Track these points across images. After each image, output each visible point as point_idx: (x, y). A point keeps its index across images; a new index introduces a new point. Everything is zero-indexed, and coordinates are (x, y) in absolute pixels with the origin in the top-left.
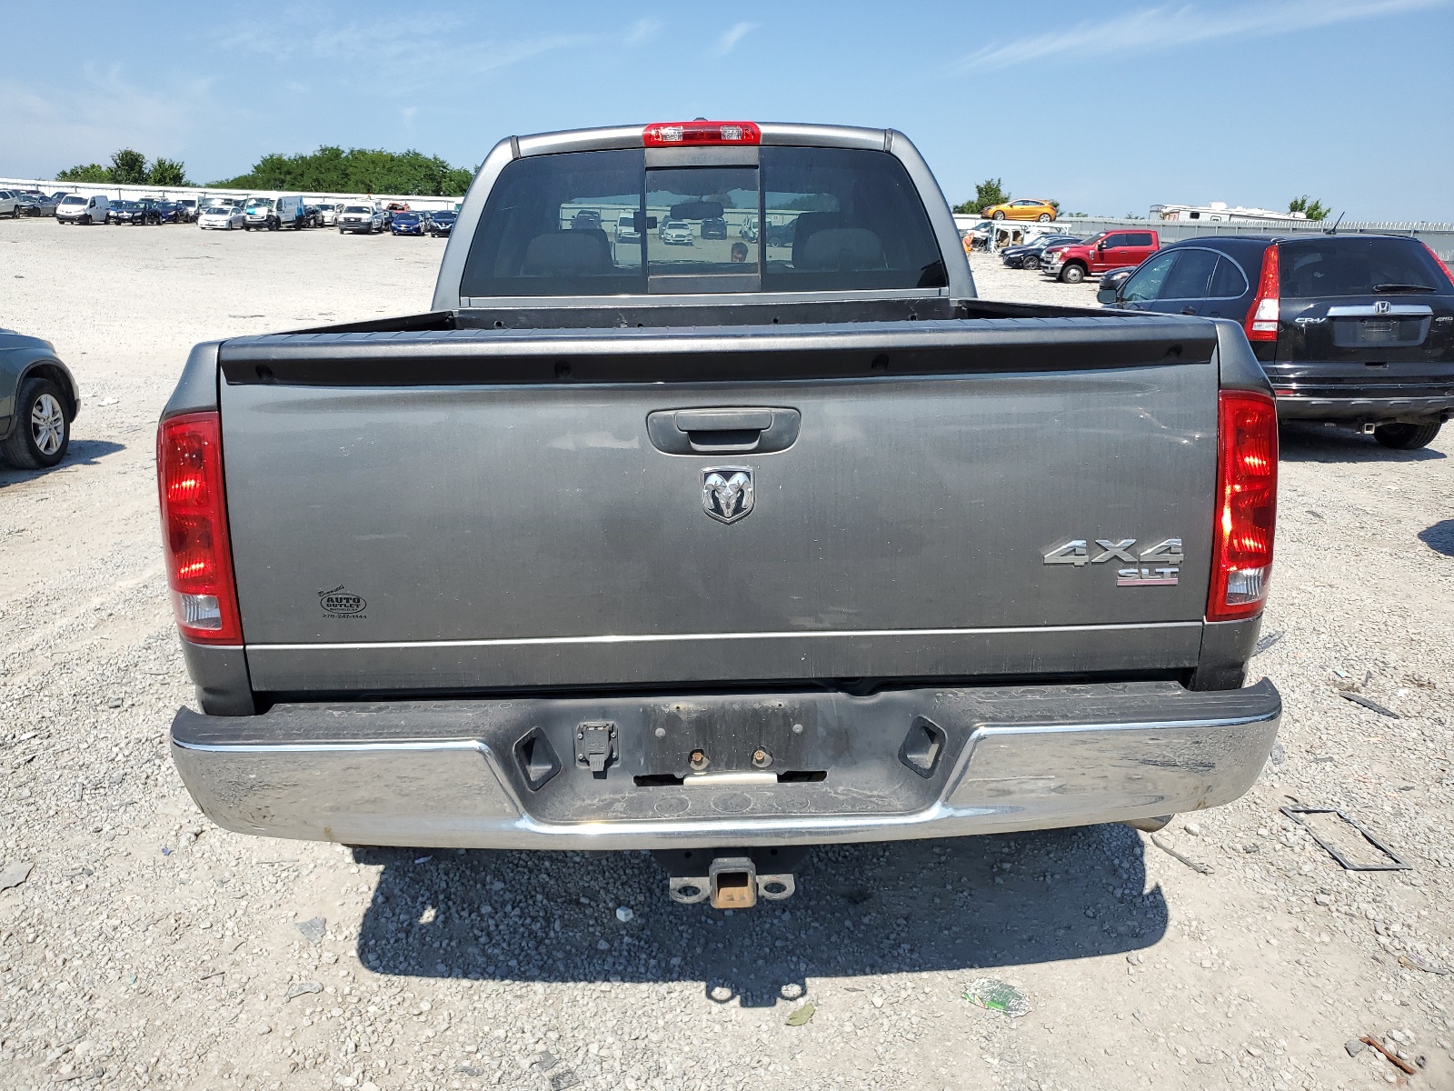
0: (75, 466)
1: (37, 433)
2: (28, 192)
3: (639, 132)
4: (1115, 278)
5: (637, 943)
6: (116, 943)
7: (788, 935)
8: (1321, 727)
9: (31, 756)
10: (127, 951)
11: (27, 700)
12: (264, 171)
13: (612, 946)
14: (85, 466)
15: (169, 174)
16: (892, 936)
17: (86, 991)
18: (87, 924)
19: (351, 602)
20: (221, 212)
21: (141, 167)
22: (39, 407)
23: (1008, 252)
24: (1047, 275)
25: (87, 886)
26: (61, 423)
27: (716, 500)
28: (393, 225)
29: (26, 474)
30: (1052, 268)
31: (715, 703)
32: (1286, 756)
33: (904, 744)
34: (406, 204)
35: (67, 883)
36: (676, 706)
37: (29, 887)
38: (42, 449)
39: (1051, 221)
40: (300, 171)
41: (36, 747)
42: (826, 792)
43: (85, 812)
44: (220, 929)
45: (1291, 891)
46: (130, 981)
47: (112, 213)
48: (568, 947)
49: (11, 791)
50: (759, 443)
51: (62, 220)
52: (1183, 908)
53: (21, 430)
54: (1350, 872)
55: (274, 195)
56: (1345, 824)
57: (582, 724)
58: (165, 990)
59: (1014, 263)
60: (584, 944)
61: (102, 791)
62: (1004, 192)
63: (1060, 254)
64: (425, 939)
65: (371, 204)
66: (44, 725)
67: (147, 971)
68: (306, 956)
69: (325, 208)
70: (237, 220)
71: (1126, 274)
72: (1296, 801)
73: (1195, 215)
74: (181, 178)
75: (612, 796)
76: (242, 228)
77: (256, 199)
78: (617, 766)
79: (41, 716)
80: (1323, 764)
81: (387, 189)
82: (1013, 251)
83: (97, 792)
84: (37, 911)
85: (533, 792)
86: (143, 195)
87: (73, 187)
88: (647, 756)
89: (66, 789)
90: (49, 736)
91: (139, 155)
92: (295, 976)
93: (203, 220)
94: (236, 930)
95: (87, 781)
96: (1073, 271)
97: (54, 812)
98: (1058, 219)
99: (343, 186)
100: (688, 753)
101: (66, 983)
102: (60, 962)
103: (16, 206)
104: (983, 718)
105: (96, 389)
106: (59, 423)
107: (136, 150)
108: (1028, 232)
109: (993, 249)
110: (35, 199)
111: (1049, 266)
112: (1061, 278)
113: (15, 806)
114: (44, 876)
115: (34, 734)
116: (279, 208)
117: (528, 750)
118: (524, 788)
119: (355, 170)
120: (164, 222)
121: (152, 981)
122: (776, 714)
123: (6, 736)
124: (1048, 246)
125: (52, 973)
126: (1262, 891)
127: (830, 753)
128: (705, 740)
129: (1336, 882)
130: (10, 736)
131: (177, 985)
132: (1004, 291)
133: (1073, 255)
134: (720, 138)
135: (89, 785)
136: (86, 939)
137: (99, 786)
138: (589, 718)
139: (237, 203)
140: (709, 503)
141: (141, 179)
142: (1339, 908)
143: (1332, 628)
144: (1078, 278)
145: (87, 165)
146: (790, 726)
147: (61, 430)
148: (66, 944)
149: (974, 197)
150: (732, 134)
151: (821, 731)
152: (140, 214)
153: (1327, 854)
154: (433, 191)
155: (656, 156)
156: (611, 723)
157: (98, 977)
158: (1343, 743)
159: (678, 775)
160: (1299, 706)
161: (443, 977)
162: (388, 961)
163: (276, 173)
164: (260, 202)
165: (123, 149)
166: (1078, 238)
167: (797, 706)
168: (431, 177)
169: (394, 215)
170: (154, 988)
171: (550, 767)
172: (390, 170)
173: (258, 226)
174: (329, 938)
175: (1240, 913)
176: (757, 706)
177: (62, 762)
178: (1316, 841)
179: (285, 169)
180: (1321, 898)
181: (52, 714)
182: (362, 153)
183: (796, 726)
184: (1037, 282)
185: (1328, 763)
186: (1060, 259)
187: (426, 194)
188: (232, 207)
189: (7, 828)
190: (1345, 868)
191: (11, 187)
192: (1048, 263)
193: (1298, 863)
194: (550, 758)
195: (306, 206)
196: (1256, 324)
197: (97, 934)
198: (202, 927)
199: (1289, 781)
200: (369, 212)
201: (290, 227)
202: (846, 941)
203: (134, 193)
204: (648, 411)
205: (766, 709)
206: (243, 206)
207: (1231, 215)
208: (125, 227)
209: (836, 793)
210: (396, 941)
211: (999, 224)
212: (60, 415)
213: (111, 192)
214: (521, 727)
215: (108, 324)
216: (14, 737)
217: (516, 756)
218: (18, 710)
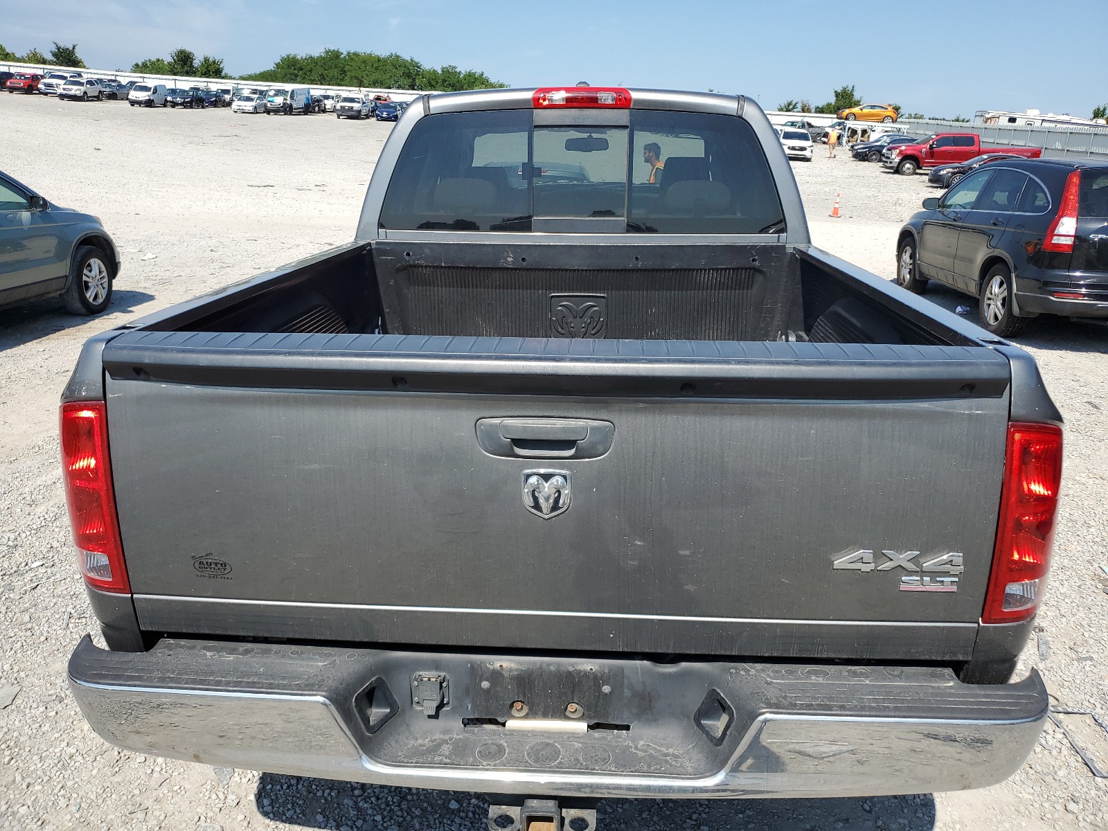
0: (115, 314)
1: (87, 288)
2: (109, 81)
3: (529, 95)
4: (942, 173)
5: (482, 805)
6: (69, 771)
7: (607, 807)
8: (1085, 623)
9: (36, 584)
10: (77, 780)
11: (42, 529)
12: (283, 68)
13: (462, 805)
14: (123, 314)
15: (212, 68)
16: (695, 817)
17: (40, 815)
18: (51, 750)
19: (219, 565)
20: (249, 99)
21: (192, 62)
22: (89, 268)
23: (856, 148)
24: (887, 167)
25: (57, 713)
26: (106, 280)
27: (535, 499)
28: (377, 112)
29: (78, 319)
30: (891, 163)
31: (534, 663)
32: (1051, 651)
33: (699, 710)
34: (388, 96)
35: (42, 709)
36: (499, 665)
37: (14, 710)
38: (91, 300)
39: (893, 122)
40: (309, 68)
41: (41, 576)
42: (628, 747)
43: (68, 640)
44: (151, 764)
45: (1046, 796)
46: (74, 809)
47: (169, 98)
48: (425, 805)
49: (16, 616)
50: (576, 452)
51: (133, 103)
52: (950, 809)
53: (75, 286)
54: (1098, 780)
55: (289, 87)
56: (1098, 728)
57: (418, 673)
58: (99, 821)
59: (861, 157)
60: (439, 802)
61: (84, 620)
62: (857, 96)
63: (898, 151)
64: (311, 787)
65: (361, 96)
66: (51, 554)
67: (89, 801)
68: (214, 797)
69: (327, 97)
70: (260, 106)
71: (951, 170)
72: (1057, 700)
73: (1012, 120)
74: (221, 72)
75: (441, 736)
76: (264, 112)
77: (275, 90)
78: (448, 709)
79: (49, 546)
80: (1084, 663)
81: (375, 84)
82: (860, 146)
83: (80, 621)
84: (16, 734)
85: (370, 735)
86: (192, 85)
87: (141, 77)
88: (474, 703)
89: (57, 616)
90: (53, 565)
91: (190, 53)
92: (203, 818)
93: (235, 105)
94: (164, 766)
95: (74, 610)
96: (908, 165)
97: (45, 639)
98: (898, 120)
99: (342, 80)
100: (510, 703)
101: (26, 807)
102: (24, 786)
103: (100, 92)
104: (769, 705)
105: (142, 245)
106: (104, 280)
107: (188, 49)
108: (874, 131)
109: (844, 143)
110: (114, 86)
111: (889, 161)
112: (897, 170)
113: (16, 630)
114: (26, 700)
115: (41, 563)
116: (292, 98)
117: (369, 697)
118: (363, 732)
119: (351, 68)
120: (207, 106)
121: (91, 811)
122: (588, 677)
123: (21, 564)
124: (889, 144)
125: (18, 796)
126: (1020, 795)
127: (634, 711)
128: (524, 693)
129: (1085, 790)
130: (23, 564)
131: (109, 817)
132: (851, 180)
133: (909, 152)
134: (597, 102)
135: (75, 614)
136: (48, 764)
137: (82, 616)
138: (424, 669)
139: (261, 92)
140: (529, 501)
141: (191, 72)
142: (1086, 818)
143: (1101, 522)
144: (911, 171)
145: (154, 59)
146: (599, 688)
147: (106, 285)
148: (32, 769)
149: (833, 100)
150: (607, 98)
151: (627, 693)
152: (189, 99)
153: (1080, 759)
154: (409, 86)
155: (541, 116)
156: (443, 674)
157: (50, 804)
158: (1103, 642)
159: (500, 720)
160: (1066, 600)
161: (320, 827)
162: (279, 808)
163: (291, 69)
164: (279, 93)
165: (178, 49)
166: (914, 137)
167: (607, 671)
168: (408, 75)
169: (378, 105)
170: (92, 818)
171: (388, 710)
172: (377, 69)
173: (276, 111)
174: (235, 779)
175: (999, 817)
176: (571, 669)
177: (58, 591)
178: (1072, 745)
179: (298, 66)
180: (1072, 806)
181: (58, 545)
182: (356, 54)
183: (605, 687)
184: (878, 173)
185: (1089, 662)
186: (898, 155)
187: (403, 88)
188: (256, 96)
189: (7, 651)
190: (1094, 775)
191: (96, 77)
192: (888, 158)
193: (1054, 767)
194: (390, 703)
195: (312, 96)
196: (1055, 238)
197: (56, 761)
198: (138, 761)
199: (1053, 679)
200: (359, 102)
201: (300, 112)
202: (655, 818)
203: (185, 83)
204: (477, 418)
205: (580, 671)
206: (265, 95)
207: (1043, 120)
208: (179, 111)
209: (636, 748)
210: (288, 787)
211: (851, 124)
212: (105, 274)
213: (169, 82)
214: (362, 680)
215: (158, 189)
216: (27, 565)
217: (356, 707)
218: (34, 539)
